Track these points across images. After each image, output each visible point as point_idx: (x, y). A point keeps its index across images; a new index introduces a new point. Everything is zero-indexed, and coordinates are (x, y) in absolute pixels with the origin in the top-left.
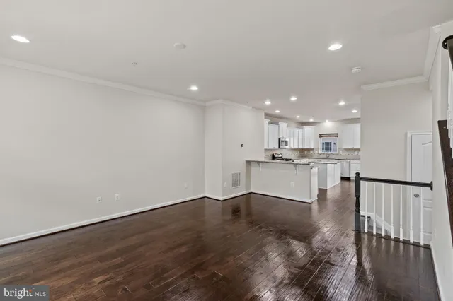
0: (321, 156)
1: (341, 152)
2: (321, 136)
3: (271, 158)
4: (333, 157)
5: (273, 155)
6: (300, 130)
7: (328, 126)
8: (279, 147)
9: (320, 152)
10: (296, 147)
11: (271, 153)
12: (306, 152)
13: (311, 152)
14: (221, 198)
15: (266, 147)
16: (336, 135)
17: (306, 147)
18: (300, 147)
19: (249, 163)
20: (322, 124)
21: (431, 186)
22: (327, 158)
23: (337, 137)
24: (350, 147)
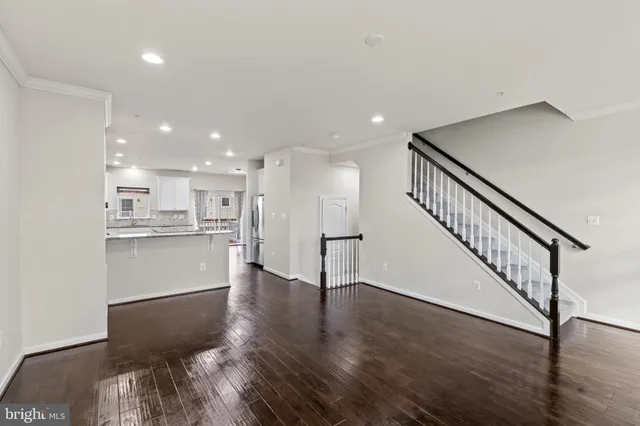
0: (121, 224)
4: (143, 223)
9: (119, 217)
16: (146, 191)
19: (108, 242)
20: (122, 170)
21: (360, 237)
22: (134, 226)
23: (148, 193)
24: (171, 209)
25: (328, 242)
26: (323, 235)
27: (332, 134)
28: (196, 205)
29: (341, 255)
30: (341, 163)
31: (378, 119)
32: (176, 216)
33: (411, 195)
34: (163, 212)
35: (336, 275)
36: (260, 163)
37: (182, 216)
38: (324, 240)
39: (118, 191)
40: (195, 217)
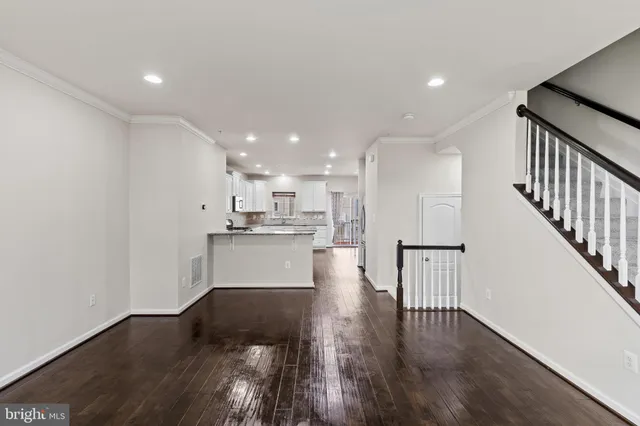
0: (274, 223)
1: (299, 217)
2: (274, 194)
4: (290, 223)
6: (250, 186)
7: (284, 182)
8: (234, 210)
9: (274, 217)
12: (255, 217)
13: (262, 216)
14: (177, 311)
16: (293, 195)
19: (211, 236)
21: (462, 248)
22: (283, 224)
24: (311, 210)
25: (405, 251)
26: (400, 242)
27: (404, 115)
28: (333, 206)
29: (452, 270)
30: (444, 151)
31: (436, 82)
32: (315, 217)
33: (521, 188)
34: (305, 213)
35: (444, 294)
36: (363, 160)
37: (321, 217)
38: (401, 248)
40: (332, 217)
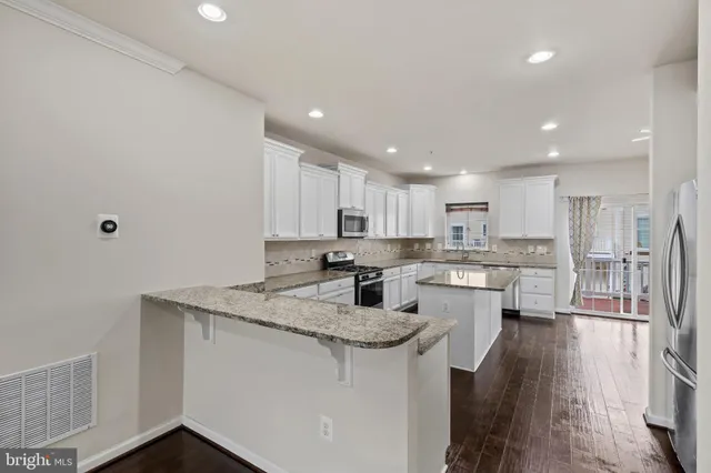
0: (453, 257)
1: (494, 248)
2: (450, 208)
3: (316, 265)
4: (478, 258)
5: (325, 257)
6: (401, 194)
7: (466, 185)
8: (340, 235)
9: (448, 247)
10: (392, 234)
11: (316, 253)
12: (416, 246)
13: (428, 246)
15: (268, 235)
16: (484, 207)
17: (416, 235)
18: (403, 234)
20: (452, 180)
23: (487, 209)
24: (519, 235)
28: (572, 228)
32: (531, 249)
34: (507, 241)
37: (541, 249)
39: (447, 211)
40: (570, 250)
